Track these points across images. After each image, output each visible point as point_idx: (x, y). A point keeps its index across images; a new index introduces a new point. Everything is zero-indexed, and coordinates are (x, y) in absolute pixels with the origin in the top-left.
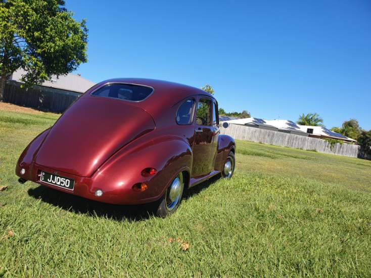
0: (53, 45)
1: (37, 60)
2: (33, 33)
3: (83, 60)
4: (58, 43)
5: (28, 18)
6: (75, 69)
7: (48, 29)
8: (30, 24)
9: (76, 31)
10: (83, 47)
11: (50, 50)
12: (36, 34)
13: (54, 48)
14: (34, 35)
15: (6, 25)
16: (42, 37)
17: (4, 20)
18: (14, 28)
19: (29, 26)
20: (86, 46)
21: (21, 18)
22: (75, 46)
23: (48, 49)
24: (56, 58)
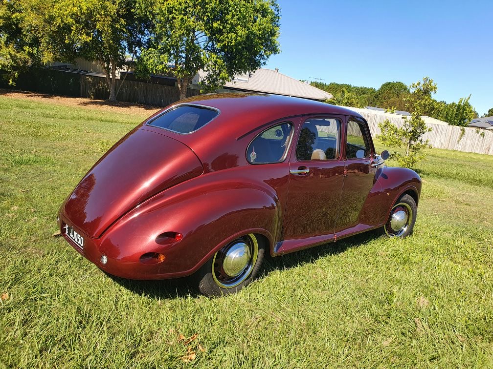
0: (234, 36)
1: (217, 58)
2: (212, 24)
3: (274, 50)
4: (240, 33)
5: (207, 6)
6: (264, 63)
7: (229, 17)
8: (209, 14)
9: (264, 13)
10: (273, 33)
11: (231, 43)
12: (215, 25)
13: (236, 40)
14: (213, 26)
15: (182, 19)
16: (221, 27)
17: (180, 14)
18: (191, 21)
19: (207, 16)
20: (278, 31)
21: (199, 7)
22: (264, 32)
23: (228, 42)
24: (238, 52)
